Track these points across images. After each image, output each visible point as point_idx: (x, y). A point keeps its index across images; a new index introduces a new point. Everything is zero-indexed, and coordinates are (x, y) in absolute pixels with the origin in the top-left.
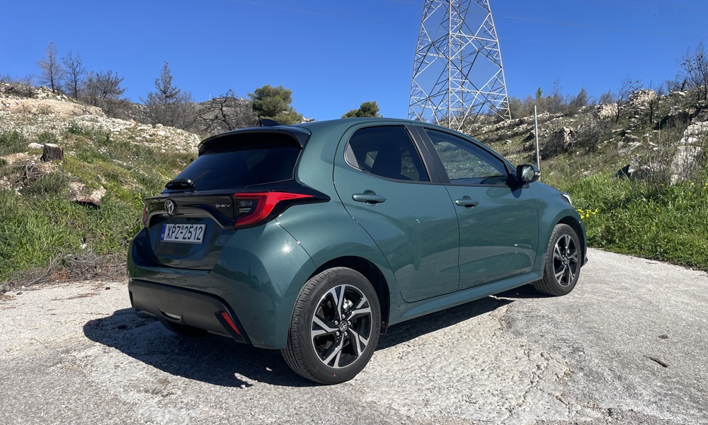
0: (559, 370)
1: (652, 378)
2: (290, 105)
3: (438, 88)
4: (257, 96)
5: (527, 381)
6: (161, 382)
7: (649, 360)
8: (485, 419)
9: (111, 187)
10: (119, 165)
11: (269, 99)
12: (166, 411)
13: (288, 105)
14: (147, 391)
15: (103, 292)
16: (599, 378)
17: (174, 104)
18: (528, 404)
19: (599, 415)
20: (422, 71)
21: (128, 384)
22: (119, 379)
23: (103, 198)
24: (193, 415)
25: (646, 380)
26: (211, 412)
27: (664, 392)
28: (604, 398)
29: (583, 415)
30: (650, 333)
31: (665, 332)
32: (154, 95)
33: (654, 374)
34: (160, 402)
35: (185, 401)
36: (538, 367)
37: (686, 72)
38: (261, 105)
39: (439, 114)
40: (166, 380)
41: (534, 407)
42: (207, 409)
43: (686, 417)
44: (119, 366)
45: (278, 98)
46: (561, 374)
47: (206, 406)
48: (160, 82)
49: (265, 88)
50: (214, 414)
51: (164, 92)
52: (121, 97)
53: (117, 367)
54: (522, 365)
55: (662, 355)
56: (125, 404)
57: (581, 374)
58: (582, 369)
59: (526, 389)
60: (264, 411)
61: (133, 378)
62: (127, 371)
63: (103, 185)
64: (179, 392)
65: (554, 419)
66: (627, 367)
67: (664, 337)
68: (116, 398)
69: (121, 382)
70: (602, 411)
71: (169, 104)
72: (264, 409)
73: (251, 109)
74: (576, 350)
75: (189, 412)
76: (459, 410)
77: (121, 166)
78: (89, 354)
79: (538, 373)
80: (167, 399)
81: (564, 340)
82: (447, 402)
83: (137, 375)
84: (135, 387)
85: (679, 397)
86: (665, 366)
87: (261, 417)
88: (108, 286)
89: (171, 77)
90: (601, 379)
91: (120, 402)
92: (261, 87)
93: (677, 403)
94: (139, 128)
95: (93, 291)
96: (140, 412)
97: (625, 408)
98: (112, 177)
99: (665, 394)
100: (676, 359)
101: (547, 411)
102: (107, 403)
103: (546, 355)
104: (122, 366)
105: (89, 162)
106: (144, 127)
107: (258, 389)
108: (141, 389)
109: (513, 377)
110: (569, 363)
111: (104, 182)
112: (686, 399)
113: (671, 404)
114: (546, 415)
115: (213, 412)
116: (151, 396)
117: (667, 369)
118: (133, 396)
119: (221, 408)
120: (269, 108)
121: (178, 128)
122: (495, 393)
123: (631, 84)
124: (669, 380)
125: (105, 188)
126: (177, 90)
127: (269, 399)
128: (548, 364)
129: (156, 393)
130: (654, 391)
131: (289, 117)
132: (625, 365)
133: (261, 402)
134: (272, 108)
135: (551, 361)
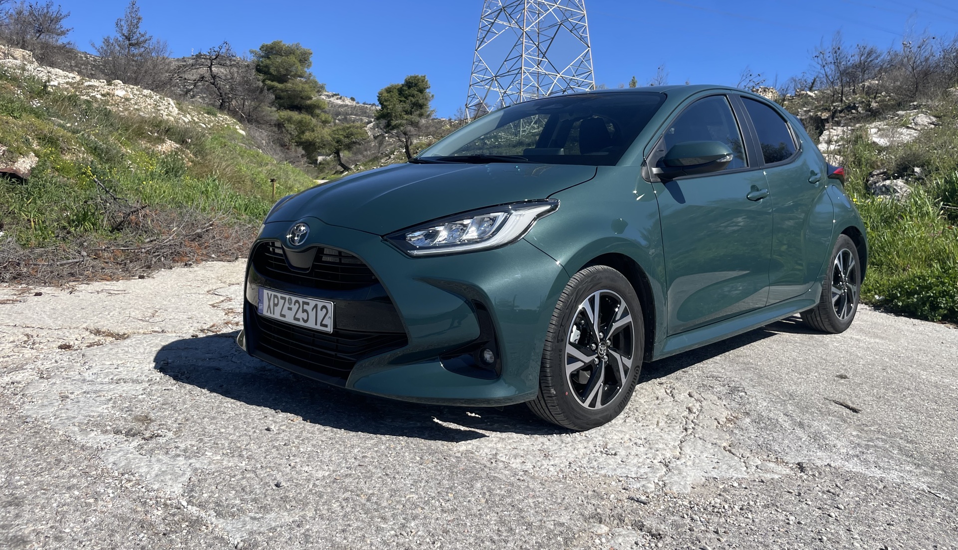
0: (718, 414)
1: (844, 426)
2: (308, 71)
3: (507, 66)
4: (262, 54)
5: (678, 428)
6: (139, 420)
7: (834, 404)
8: (634, 476)
9: (46, 155)
10: (60, 125)
11: (279, 60)
12: (153, 459)
13: (306, 69)
14: (117, 432)
15: (32, 299)
16: (774, 425)
17: (141, 55)
18: (688, 456)
19: (788, 471)
20: (488, 41)
21: (86, 422)
22: (71, 414)
23: (33, 169)
24: (198, 466)
25: (837, 428)
26: (225, 463)
27: (864, 442)
28: (787, 450)
29: (767, 471)
30: (824, 372)
31: (843, 372)
32: (111, 41)
33: (845, 421)
34: (141, 447)
35: (182, 446)
36: (690, 410)
37: (819, 67)
38: (267, 66)
39: (506, 99)
40: (146, 417)
41: (697, 461)
42: (219, 457)
43: (902, 475)
44: (67, 397)
45: (292, 59)
46: (723, 420)
47: (216, 453)
48: (123, 23)
49: (274, 43)
50: (230, 464)
51: (128, 38)
52: (62, 40)
53: (64, 398)
54: (668, 407)
55: (847, 398)
56: (83, 448)
57: (748, 420)
58: (748, 414)
59: (680, 437)
60: (310, 461)
61: (92, 414)
62: (81, 404)
63: (34, 151)
64: (170, 434)
65: (728, 476)
66: (807, 412)
67: (842, 377)
68: (68, 440)
69: (74, 418)
70: (791, 465)
71: (133, 55)
72: (309, 458)
73: (254, 72)
74: (733, 390)
75: (191, 461)
76: (595, 464)
77: (63, 126)
78: (18, 379)
79: (691, 417)
80: (152, 444)
81: (716, 378)
82: (575, 452)
83: (99, 409)
84: (97, 425)
85: (885, 450)
86: (855, 411)
87: (306, 469)
88: (38, 291)
89: (139, 19)
90: (776, 427)
91: (75, 445)
92: (269, 42)
93: (885, 457)
94: (86, 84)
95: (15, 297)
96: (111, 459)
97: (819, 463)
98: (49, 140)
99: (866, 445)
100: (866, 403)
101: (716, 465)
102: (55, 447)
103: (696, 396)
104: (72, 397)
105: (15, 117)
106: (94, 82)
107: (295, 432)
108: (109, 428)
109: (658, 422)
110: (728, 406)
111: (35, 146)
112: (895, 452)
113: (878, 458)
114: (716, 470)
115: (229, 462)
116: (125, 438)
117: (859, 415)
118: (95, 438)
119: (240, 456)
120: (279, 72)
121: (145, 88)
122: (640, 442)
123: (751, 78)
124: (866, 429)
125: (37, 155)
126: (147, 37)
127: (313, 446)
128: (701, 407)
129: (133, 436)
130: (851, 442)
131: (306, 86)
132: (804, 409)
133: (302, 449)
134: (283, 71)
135: (704, 403)
